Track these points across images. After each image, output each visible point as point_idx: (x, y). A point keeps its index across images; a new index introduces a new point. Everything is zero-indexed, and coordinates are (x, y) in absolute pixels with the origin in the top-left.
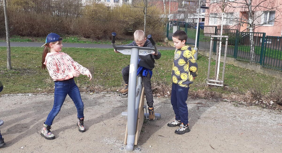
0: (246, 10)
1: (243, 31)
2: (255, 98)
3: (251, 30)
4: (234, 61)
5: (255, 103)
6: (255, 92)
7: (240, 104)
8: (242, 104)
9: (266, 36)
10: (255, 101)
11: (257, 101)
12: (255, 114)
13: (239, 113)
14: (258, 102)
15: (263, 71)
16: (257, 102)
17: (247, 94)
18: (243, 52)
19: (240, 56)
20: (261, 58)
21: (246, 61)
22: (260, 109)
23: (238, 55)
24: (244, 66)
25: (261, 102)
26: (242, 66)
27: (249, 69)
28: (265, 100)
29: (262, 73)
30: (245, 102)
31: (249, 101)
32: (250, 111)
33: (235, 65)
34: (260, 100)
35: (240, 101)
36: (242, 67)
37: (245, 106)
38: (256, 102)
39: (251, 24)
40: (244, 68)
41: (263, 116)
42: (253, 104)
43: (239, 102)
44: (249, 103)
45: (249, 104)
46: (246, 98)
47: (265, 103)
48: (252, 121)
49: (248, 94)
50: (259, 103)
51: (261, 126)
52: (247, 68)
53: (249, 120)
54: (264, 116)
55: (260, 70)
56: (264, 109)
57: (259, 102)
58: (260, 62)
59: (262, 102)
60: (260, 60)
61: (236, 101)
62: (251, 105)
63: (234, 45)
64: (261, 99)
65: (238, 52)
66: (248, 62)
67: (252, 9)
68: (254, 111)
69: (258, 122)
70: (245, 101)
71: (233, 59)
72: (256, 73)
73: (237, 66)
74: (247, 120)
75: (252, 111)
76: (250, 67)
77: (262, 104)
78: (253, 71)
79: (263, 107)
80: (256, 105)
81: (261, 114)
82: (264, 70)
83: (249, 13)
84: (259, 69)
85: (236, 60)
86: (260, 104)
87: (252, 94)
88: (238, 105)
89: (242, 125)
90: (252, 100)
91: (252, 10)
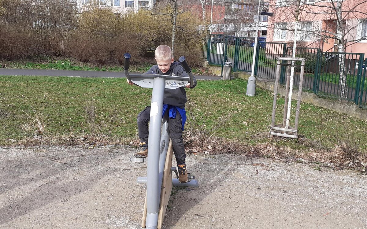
0: (332, 17)
1: (328, 50)
2: (348, 158)
3: (340, 50)
4: (314, 98)
5: (347, 165)
6: (348, 147)
7: (324, 166)
8: (327, 166)
9: (365, 59)
10: (349, 161)
12: (348, 182)
13: (323, 181)
15: (360, 114)
16: (352, 163)
17: (335, 150)
18: (329, 83)
19: (323, 90)
20: (356, 94)
21: (334, 98)
22: (357, 175)
23: (320, 88)
24: (330, 106)
25: (358, 163)
26: (326, 105)
27: (338, 110)
28: (365, 161)
29: (358, 117)
30: (332, 164)
31: (339, 162)
32: (340, 177)
33: (315, 105)
34: (357, 161)
35: (325, 162)
36: (326, 108)
37: (332, 170)
38: (349, 164)
39: (341, 39)
40: (329, 110)
41: (361, 185)
42: (345, 167)
43: (323, 163)
44: (338, 165)
45: (339, 167)
46: (334, 157)
47: (364, 165)
48: (343, 193)
49: (337, 150)
50: (354, 166)
51: (358, 201)
52: (334, 110)
53: (339, 193)
54: (363, 185)
56: (363, 176)
57: (354, 164)
58: (355, 101)
60: (356, 97)
61: (317, 162)
62: (342, 169)
63: (313, 73)
64: (358, 159)
65: (320, 85)
66: (336, 100)
67: (343, 16)
68: (346, 177)
69: (352, 196)
70: (331, 162)
71: (312, 94)
72: (349, 118)
73: (318, 105)
74: (335, 193)
75: (344, 177)
76: (339, 108)
77: (359, 167)
78: (345, 114)
79: (362, 172)
80: (349, 168)
81: (358, 183)
82: (361, 112)
83: (338, 22)
84: (353, 111)
85: (317, 96)
86: (357, 166)
87: (344, 150)
88: (322, 168)
89: (328, 200)
90: (343, 161)
91: (343, 18)
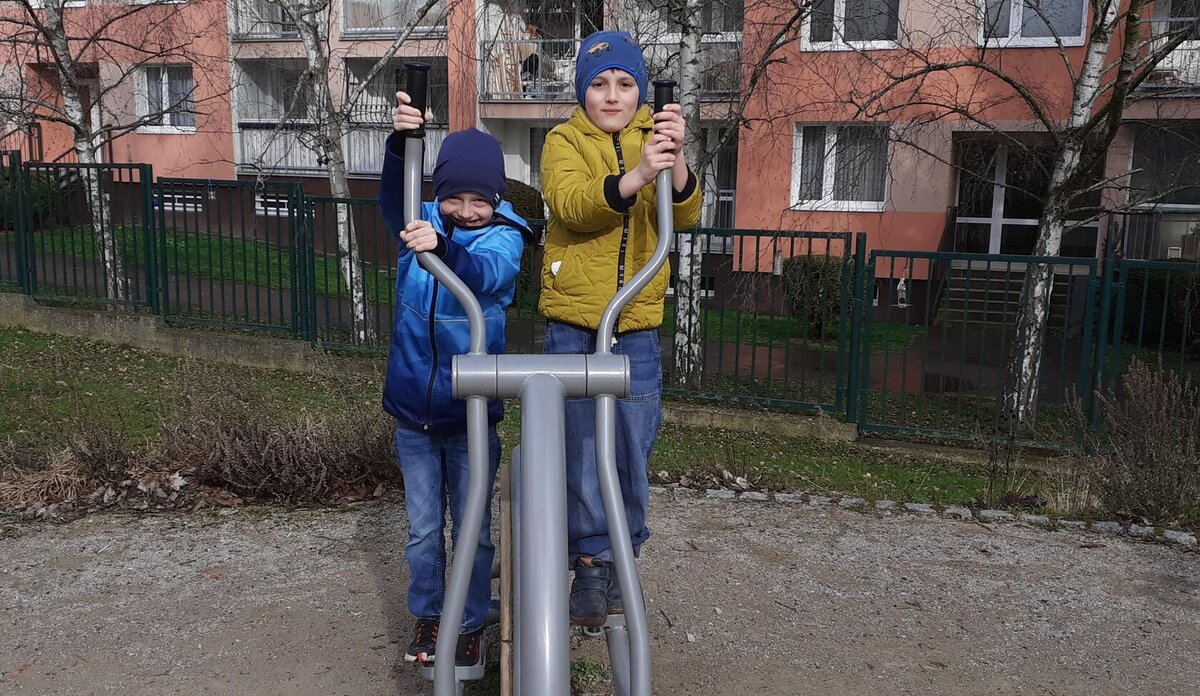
2: (96, 478)
3: (84, 155)
4: (28, 309)
5: (99, 501)
7: (25, 520)
8: (35, 518)
10: (101, 489)
11: (110, 489)
12: (96, 553)
13: (16, 569)
14: (114, 493)
15: (170, 340)
16: (111, 492)
17: (56, 464)
18: (74, 258)
19: (50, 278)
20: (149, 283)
21: (84, 299)
22: (123, 525)
23: (40, 275)
24: (80, 328)
25: (128, 487)
26: (71, 327)
28: (147, 476)
29: (166, 350)
30: (53, 507)
31: (71, 497)
32: (76, 542)
33: (36, 330)
34: (124, 483)
35: (28, 505)
36: (69, 335)
37: (50, 527)
38: (102, 495)
40: (78, 340)
41: (135, 552)
42: (91, 507)
43: (24, 509)
44: (70, 506)
45: (73, 511)
46: (54, 485)
47: (145, 490)
48: (81, 589)
49: (62, 466)
50: (119, 498)
51: (121, 603)
52: (95, 339)
53: (67, 592)
54: (142, 550)
55: (154, 339)
56: (144, 521)
57: (118, 494)
58: (150, 304)
59: (132, 489)
60: (150, 294)
61: (4, 510)
62: (83, 514)
63: (12, 229)
64: (128, 477)
65: (39, 264)
66: (99, 308)
68: (93, 538)
69: (109, 591)
70: (49, 502)
71: (20, 298)
72: (140, 357)
74: (54, 594)
75: (86, 541)
76: (109, 331)
77: (132, 500)
78: (125, 346)
79: (140, 513)
80: (104, 508)
81: (127, 547)
84: (148, 334)
85: (35, 300)
86: (126, 498)
87: (82, 457)
88: (18, 526)
89: (28, 625)
90: (84, 489)
